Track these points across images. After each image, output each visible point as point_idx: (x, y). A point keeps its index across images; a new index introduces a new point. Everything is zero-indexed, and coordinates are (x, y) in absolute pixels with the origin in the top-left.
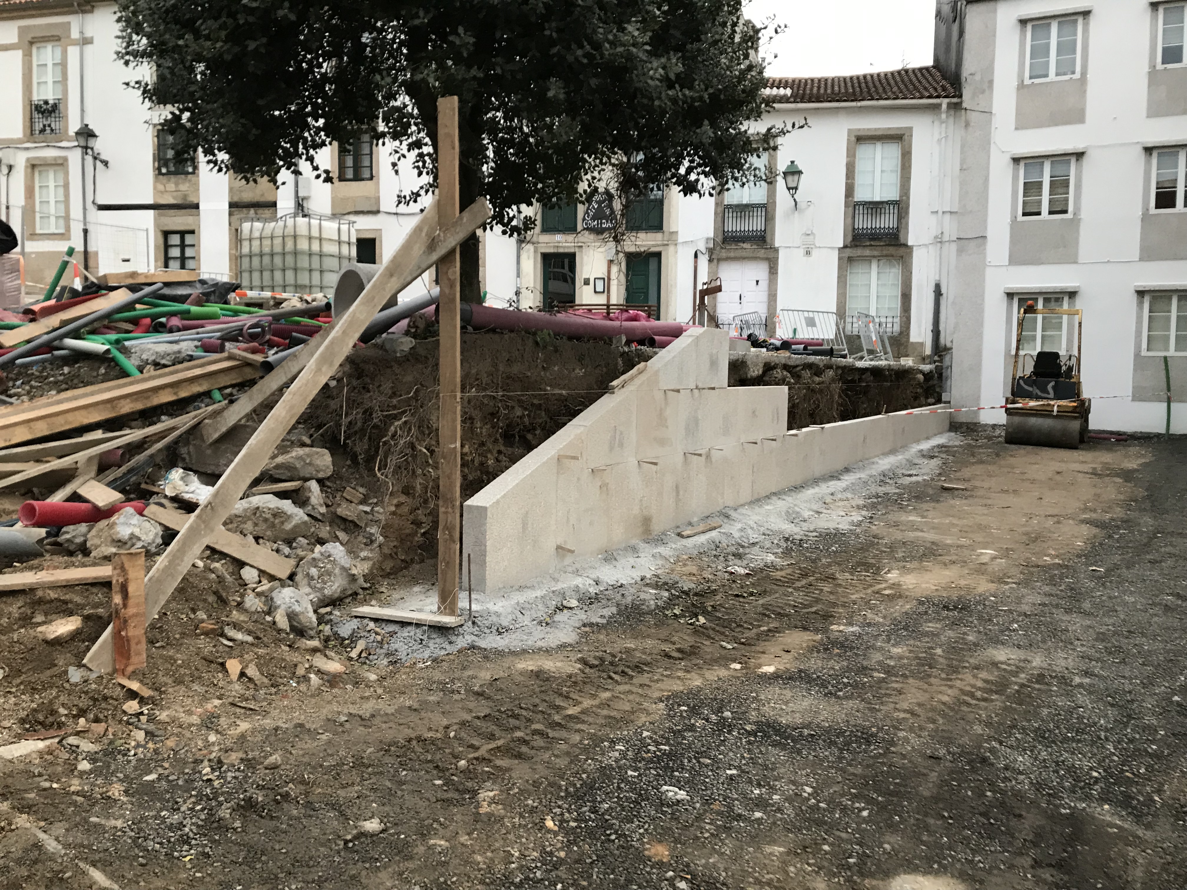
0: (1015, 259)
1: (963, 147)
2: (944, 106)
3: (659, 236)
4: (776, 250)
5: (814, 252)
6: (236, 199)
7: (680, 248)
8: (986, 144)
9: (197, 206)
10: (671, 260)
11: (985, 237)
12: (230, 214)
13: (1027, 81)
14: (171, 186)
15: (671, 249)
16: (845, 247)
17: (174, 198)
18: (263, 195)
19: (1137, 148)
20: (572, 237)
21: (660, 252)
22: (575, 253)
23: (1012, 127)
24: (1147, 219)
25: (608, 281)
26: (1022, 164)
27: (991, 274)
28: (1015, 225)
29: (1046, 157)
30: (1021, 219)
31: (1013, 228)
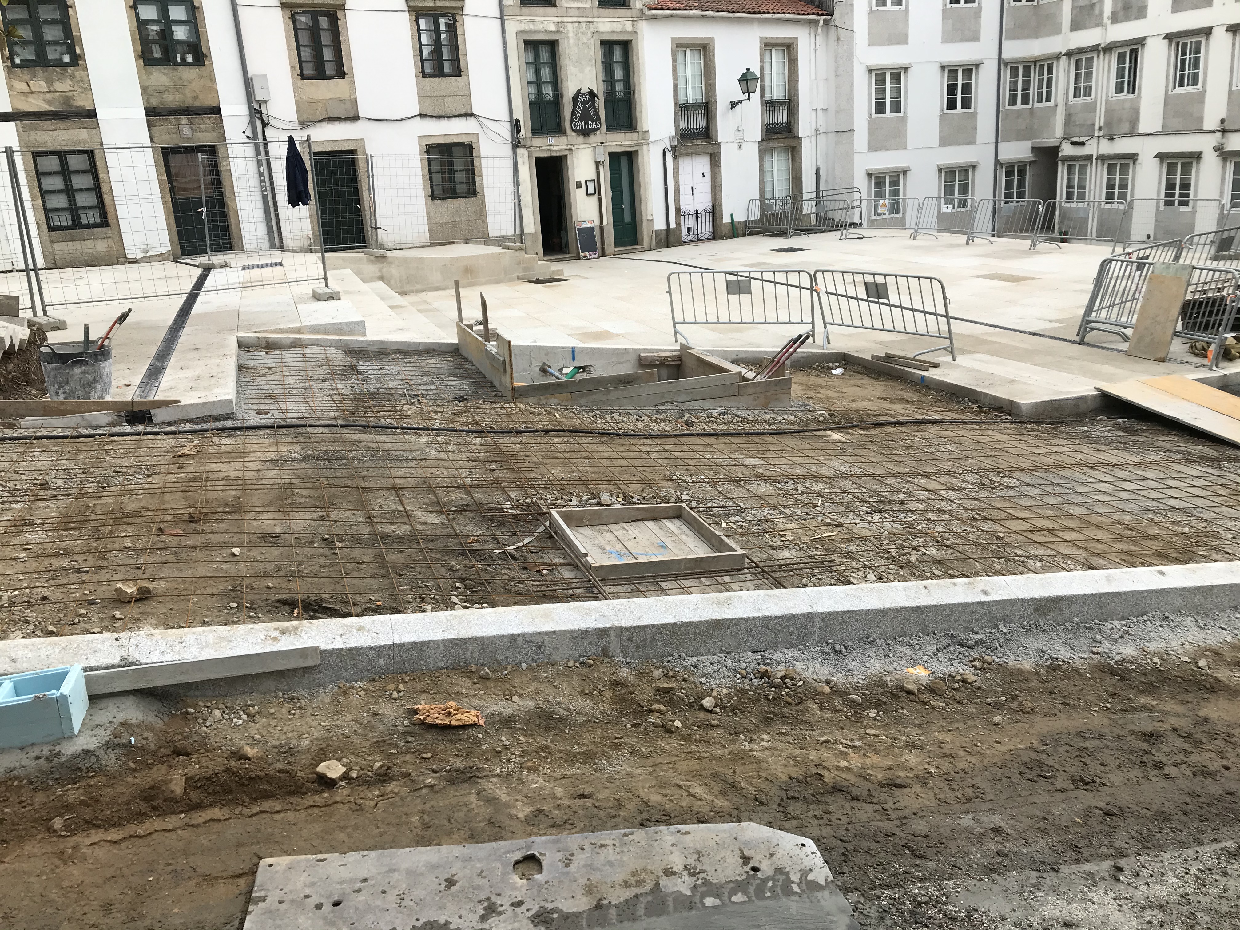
0: (871, 147)
1: (836, 57)
2: (821, 22)
3: (635, 135)
4: (718, 145)
5: (743, 145)
6: (154, 102)
7: (651, 146)
8: (850, 56)
9: (92, 114)
10: (646, 158)
11: (853, 130)
12: (150, 125)
13: (875, 8)
14: (39, 85)
15: (645, 147)
16: (763, 140)
17: (49, 102)
18: (196, 98)
19: (938, 65)
20: (563, 140)
21: (636, 151)
22: (566, 156)
23: (866, 42)
24: (942, 116)
25: (597, 182)
26: (873, 74)
27: (857, 158)
28: (871, 121)
29: (888, 69)
30: (874, 116)
31: (869, 123)
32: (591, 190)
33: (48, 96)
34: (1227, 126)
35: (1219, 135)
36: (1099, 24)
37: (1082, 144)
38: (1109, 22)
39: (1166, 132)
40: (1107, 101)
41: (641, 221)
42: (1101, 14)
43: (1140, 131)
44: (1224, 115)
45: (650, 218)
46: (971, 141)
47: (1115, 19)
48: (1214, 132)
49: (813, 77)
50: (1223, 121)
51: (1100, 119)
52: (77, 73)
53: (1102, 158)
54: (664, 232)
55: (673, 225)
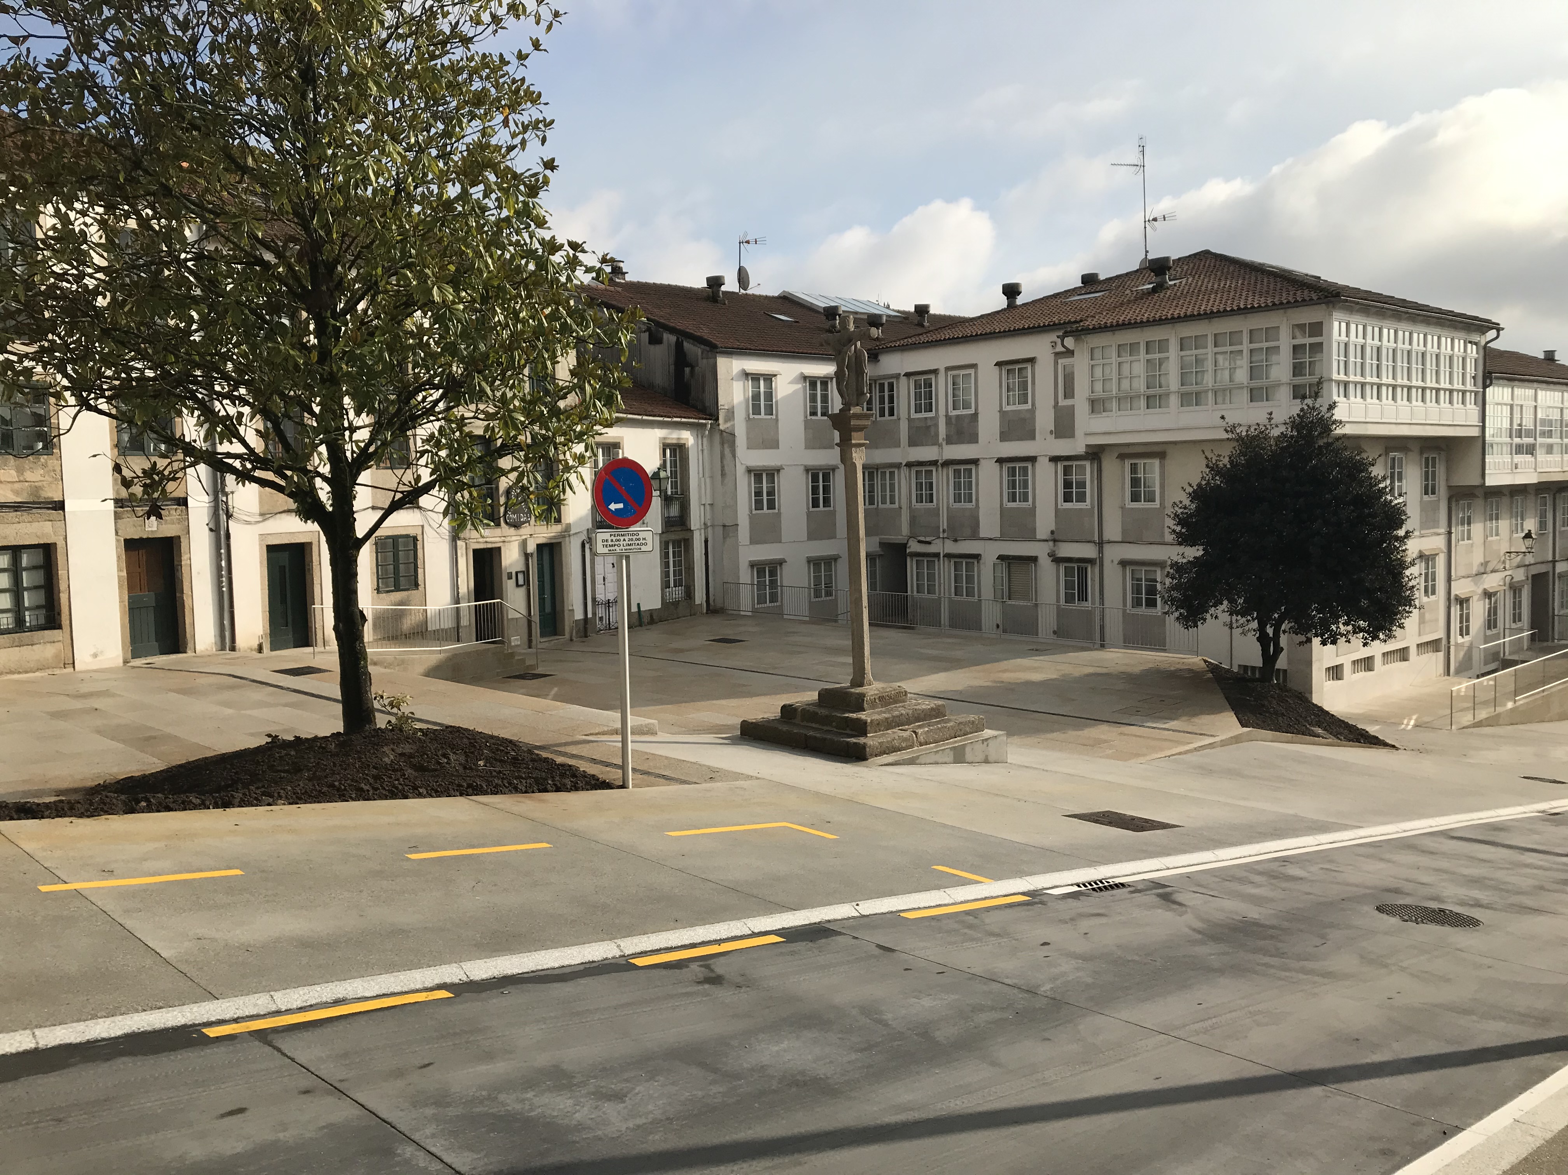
0: (753, 541)
1: (721, 456)
2: (706, 426)
3: (560, 526)
6: (124, 493)
7: (572, 538)
8: (733, 457)
9: (60, 506)
10: (567, 550)
11: (737, 525)
13: (751, 416)
14: (9, 474)
15: (567, 539)
16: (663, 533)
17: (17, 493)
19: (802, 468)
20: (498, 532)
21: (560, 543)
22: (499, 548)
23: (745, 446)
24: (809, 514)
25: (526, 574)
26: (753, 475)
27: (741, 550)
28: (751, 517)
29: (764, 470)
30: (754, 512)
31: (750, 518)
32: (521, 582)
33: (17, 486)
34: (1056, 537)
35: (1051, 543)
36: (935, 442)
37: (929, 543)
38: (944, 443)
39: (1004, 537)
40: (948, 507)
41: (563, 611)
42: (937, 435)
43: (981, 535)
44: (1053, 527)
45: (570, 608)
46: (832, 536)
47: (949, 441)
48: (1047, 541)
49: (701, 475)
50: (1052, 532)
51: (944, 524)
52: (50, 462)
53: (948, 556)
54: (582, 622)
55: (590, 615)
